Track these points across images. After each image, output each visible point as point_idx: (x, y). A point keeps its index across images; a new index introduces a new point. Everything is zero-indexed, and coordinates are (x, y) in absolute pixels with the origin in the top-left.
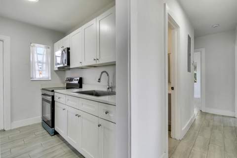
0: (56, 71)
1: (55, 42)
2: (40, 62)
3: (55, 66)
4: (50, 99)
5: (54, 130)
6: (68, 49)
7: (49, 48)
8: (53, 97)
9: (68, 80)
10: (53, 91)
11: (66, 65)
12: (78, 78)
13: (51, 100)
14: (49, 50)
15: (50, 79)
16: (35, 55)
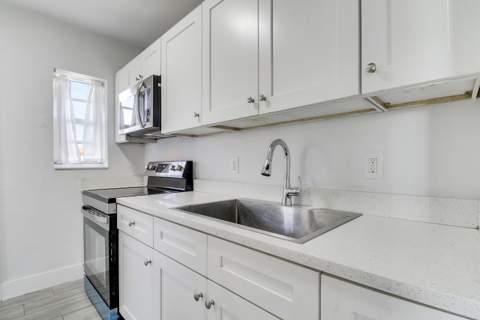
0: (121, 145)
1: (120, 68)
2: (79, 121)
3: (120, 132)
4: (103, 222)
5: (119, 313)
6: (157, 80)
7: (103, 84)
8: (113, 219)
9: (153, 169)
10: (112, 201)
11: (150, 125)
12: (184, 165)
13: (107, 228)
14: (103, 91)
15: (106, 165)
16: (67, 103)
